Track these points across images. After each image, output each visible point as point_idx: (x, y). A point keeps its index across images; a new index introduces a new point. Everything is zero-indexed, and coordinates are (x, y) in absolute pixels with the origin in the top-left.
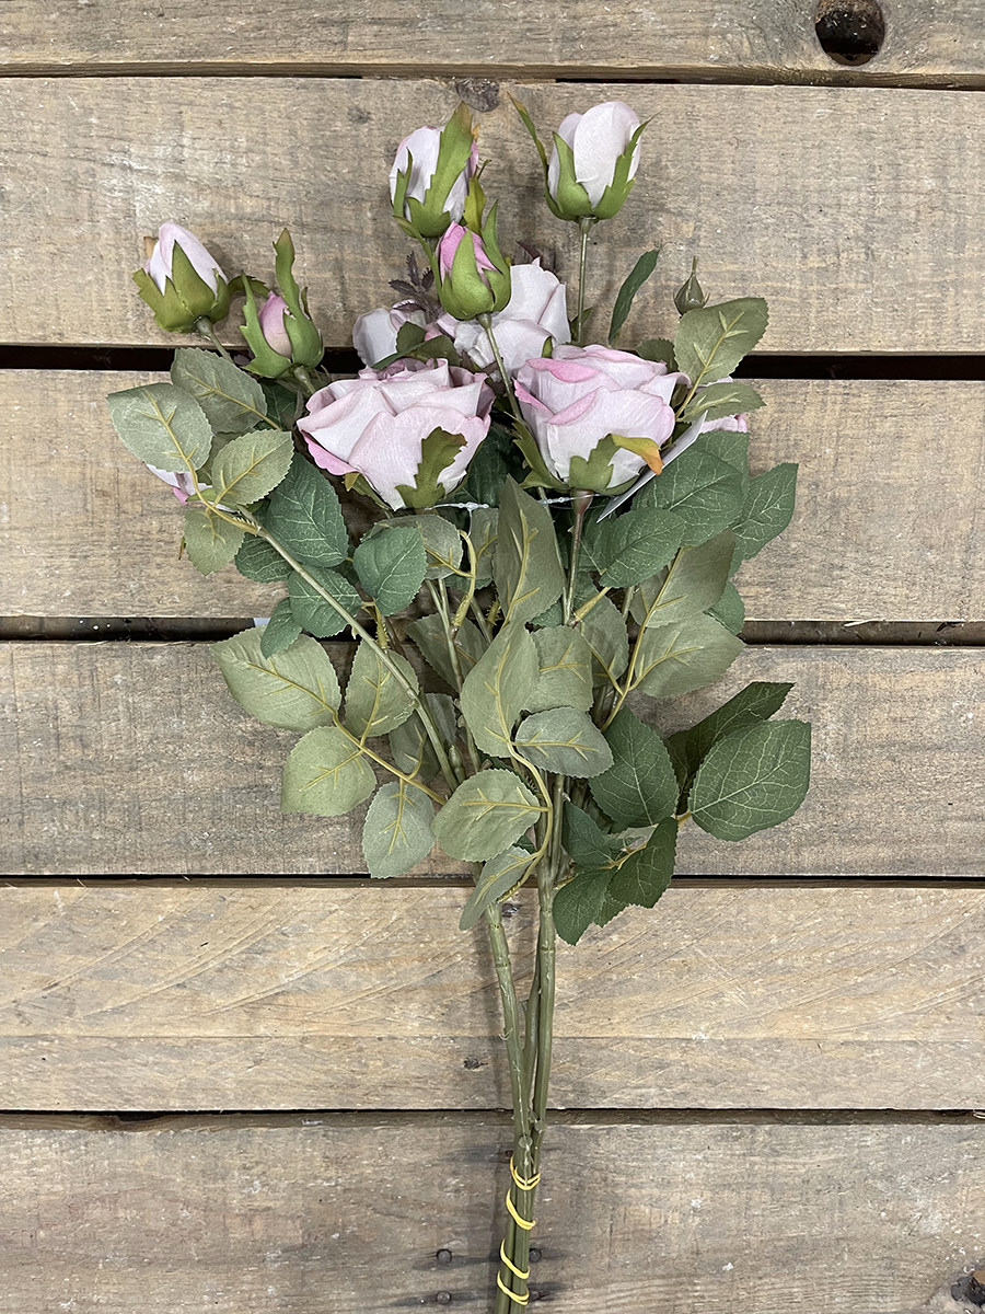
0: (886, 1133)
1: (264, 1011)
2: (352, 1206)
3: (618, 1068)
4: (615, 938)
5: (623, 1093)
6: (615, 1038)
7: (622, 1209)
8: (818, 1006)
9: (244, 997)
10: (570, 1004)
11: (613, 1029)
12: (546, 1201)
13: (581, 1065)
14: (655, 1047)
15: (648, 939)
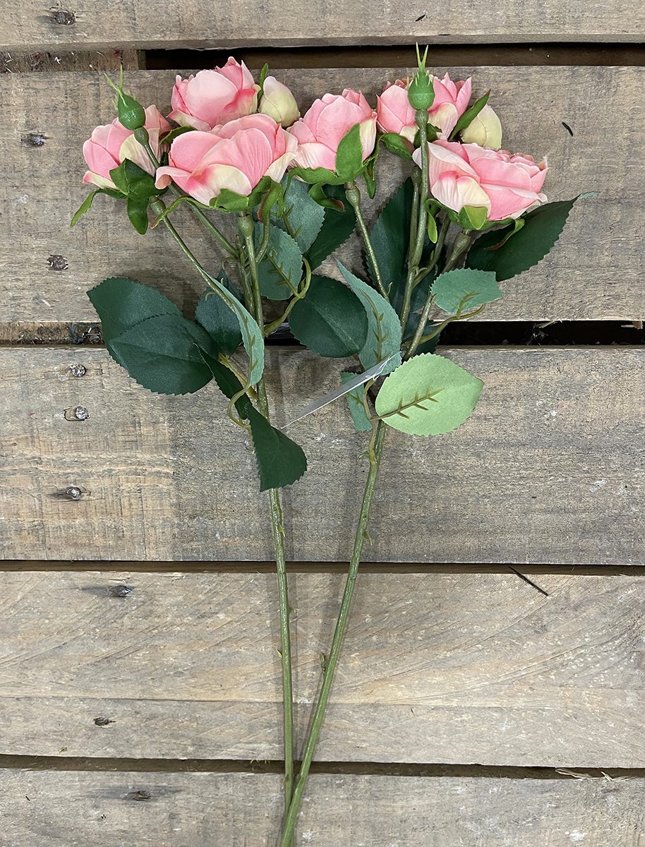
0: (475, 784)
3: (231, 727)
4: (221, 616)
5: (236, 747)
6: (228, 701)
7: (242, 839)
8: (410, 676)
10: (185, 672)
11: (225, 694)
12: (175, 831)
13: (198, 724)
14: (263, 710)
15: (252, 617)
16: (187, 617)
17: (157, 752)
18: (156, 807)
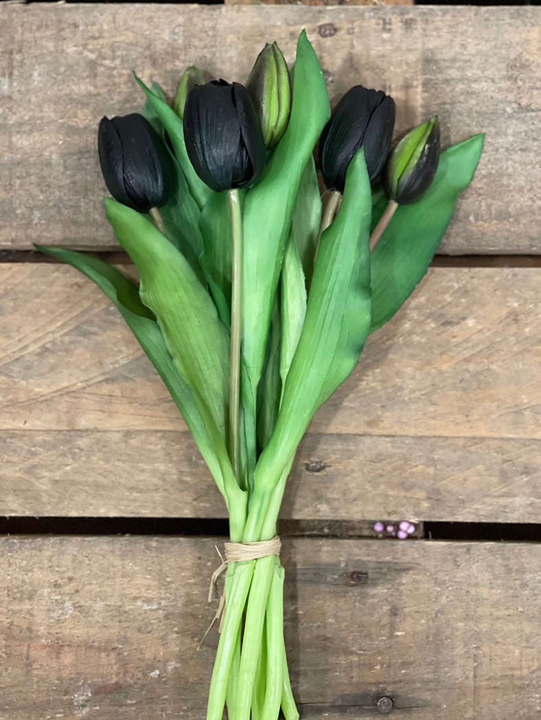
1: (87, 401)
2: (175, 635)
3: (479, 474)
4: (470, 322)
5: (483, 503)
6: (474, 438)
7: (486, 649)
9: (65, 384)
10: (423, 397)
11: (471, 428)
12: (397, 636)
13: (436, 468)
14: (519, 449)
15: (508, 325)
16: (429, 323)
17: (382, 509)
18: (373, 596)
